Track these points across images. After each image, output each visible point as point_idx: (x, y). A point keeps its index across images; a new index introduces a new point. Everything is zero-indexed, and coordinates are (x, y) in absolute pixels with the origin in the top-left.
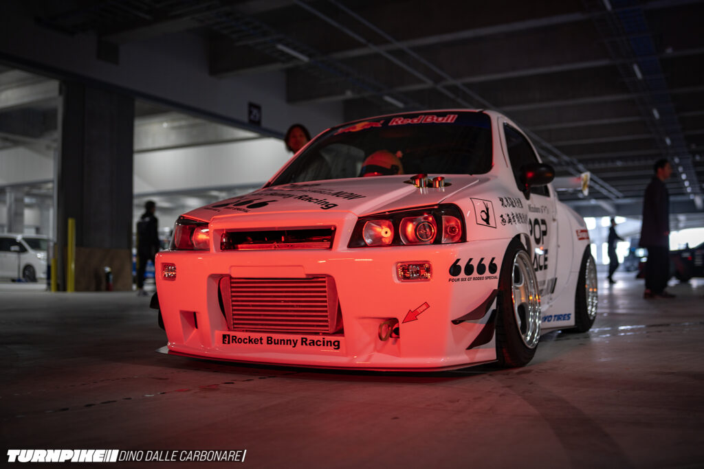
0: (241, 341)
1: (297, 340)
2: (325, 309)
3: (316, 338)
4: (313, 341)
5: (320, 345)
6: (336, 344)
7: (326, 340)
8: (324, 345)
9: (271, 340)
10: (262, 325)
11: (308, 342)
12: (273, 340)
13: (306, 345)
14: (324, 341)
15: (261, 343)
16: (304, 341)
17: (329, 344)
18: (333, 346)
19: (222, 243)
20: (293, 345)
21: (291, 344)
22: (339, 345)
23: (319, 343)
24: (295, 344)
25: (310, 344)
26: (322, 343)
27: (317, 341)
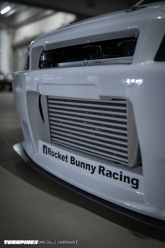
0: (53, 154)
1: (95, 167)
2: (126, 149)
3: (114, 169)
4: (111, 172)
5: (117, 179)
6: (135, 182)
7: (123, 175)
8: (121, 180)
9: (73, 161)
10: (71, 142)
11: (105, 172)
12: (75, 161)
13: (104, 174)
14: (121, 176)
15: (67, 162)
16: (101, 170)
17: (127, 179)
18: (131, 184)
19: (41, 62)
20: (91, 171)
21: (89, 170)
22: (137, 184)
23: (116, 176)
24: (93, 171)
25: (107, 174)
26: (119, 177)
27: (114, 174)
